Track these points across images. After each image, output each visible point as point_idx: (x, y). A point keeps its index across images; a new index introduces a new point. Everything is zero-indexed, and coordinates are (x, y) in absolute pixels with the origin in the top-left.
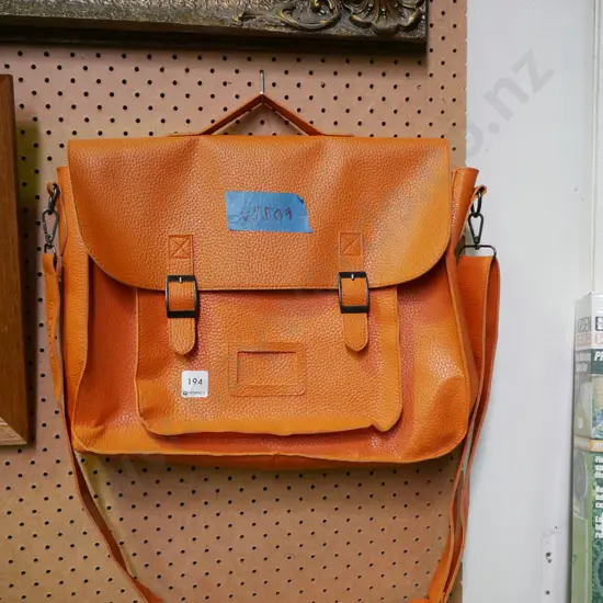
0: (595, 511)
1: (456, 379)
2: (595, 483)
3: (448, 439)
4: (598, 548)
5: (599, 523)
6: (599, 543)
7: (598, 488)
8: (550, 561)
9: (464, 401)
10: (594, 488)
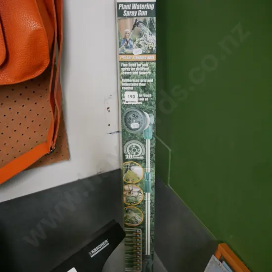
0: (122, 91)
1: (37, 31)
2: (121, 78)
3: (39, 66)
4: (124, 109)
5: (124, 97)
6: (124, 107)
7: (123, 79)
8: (109, 111)
9: (44, 43)
10: (121, 80)
